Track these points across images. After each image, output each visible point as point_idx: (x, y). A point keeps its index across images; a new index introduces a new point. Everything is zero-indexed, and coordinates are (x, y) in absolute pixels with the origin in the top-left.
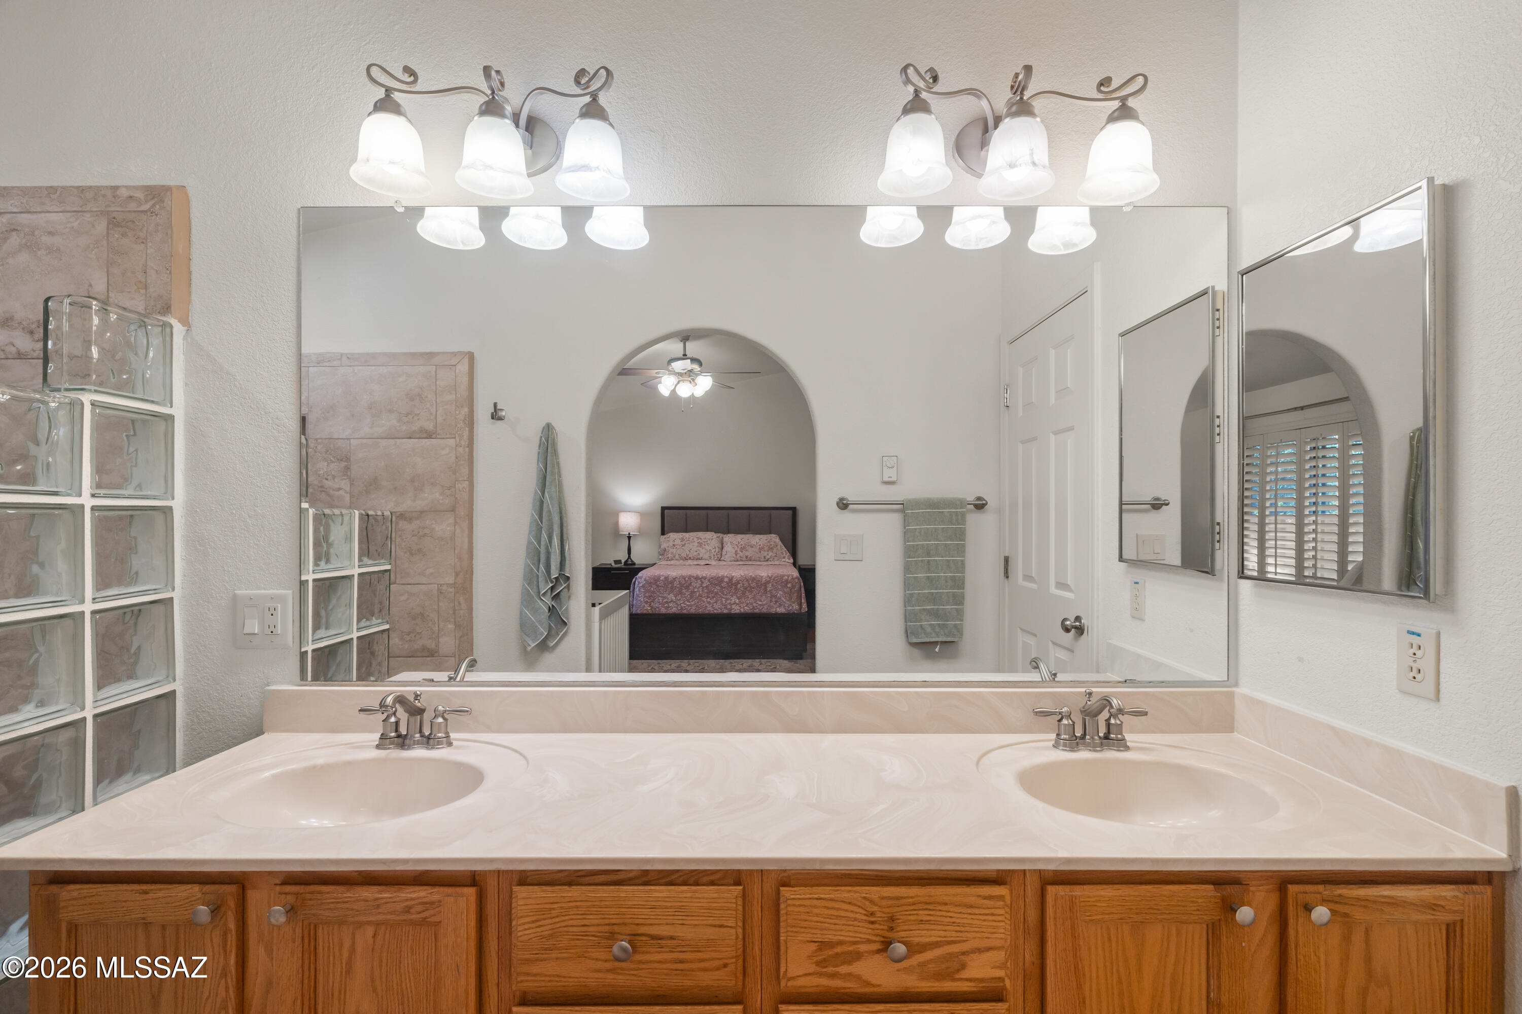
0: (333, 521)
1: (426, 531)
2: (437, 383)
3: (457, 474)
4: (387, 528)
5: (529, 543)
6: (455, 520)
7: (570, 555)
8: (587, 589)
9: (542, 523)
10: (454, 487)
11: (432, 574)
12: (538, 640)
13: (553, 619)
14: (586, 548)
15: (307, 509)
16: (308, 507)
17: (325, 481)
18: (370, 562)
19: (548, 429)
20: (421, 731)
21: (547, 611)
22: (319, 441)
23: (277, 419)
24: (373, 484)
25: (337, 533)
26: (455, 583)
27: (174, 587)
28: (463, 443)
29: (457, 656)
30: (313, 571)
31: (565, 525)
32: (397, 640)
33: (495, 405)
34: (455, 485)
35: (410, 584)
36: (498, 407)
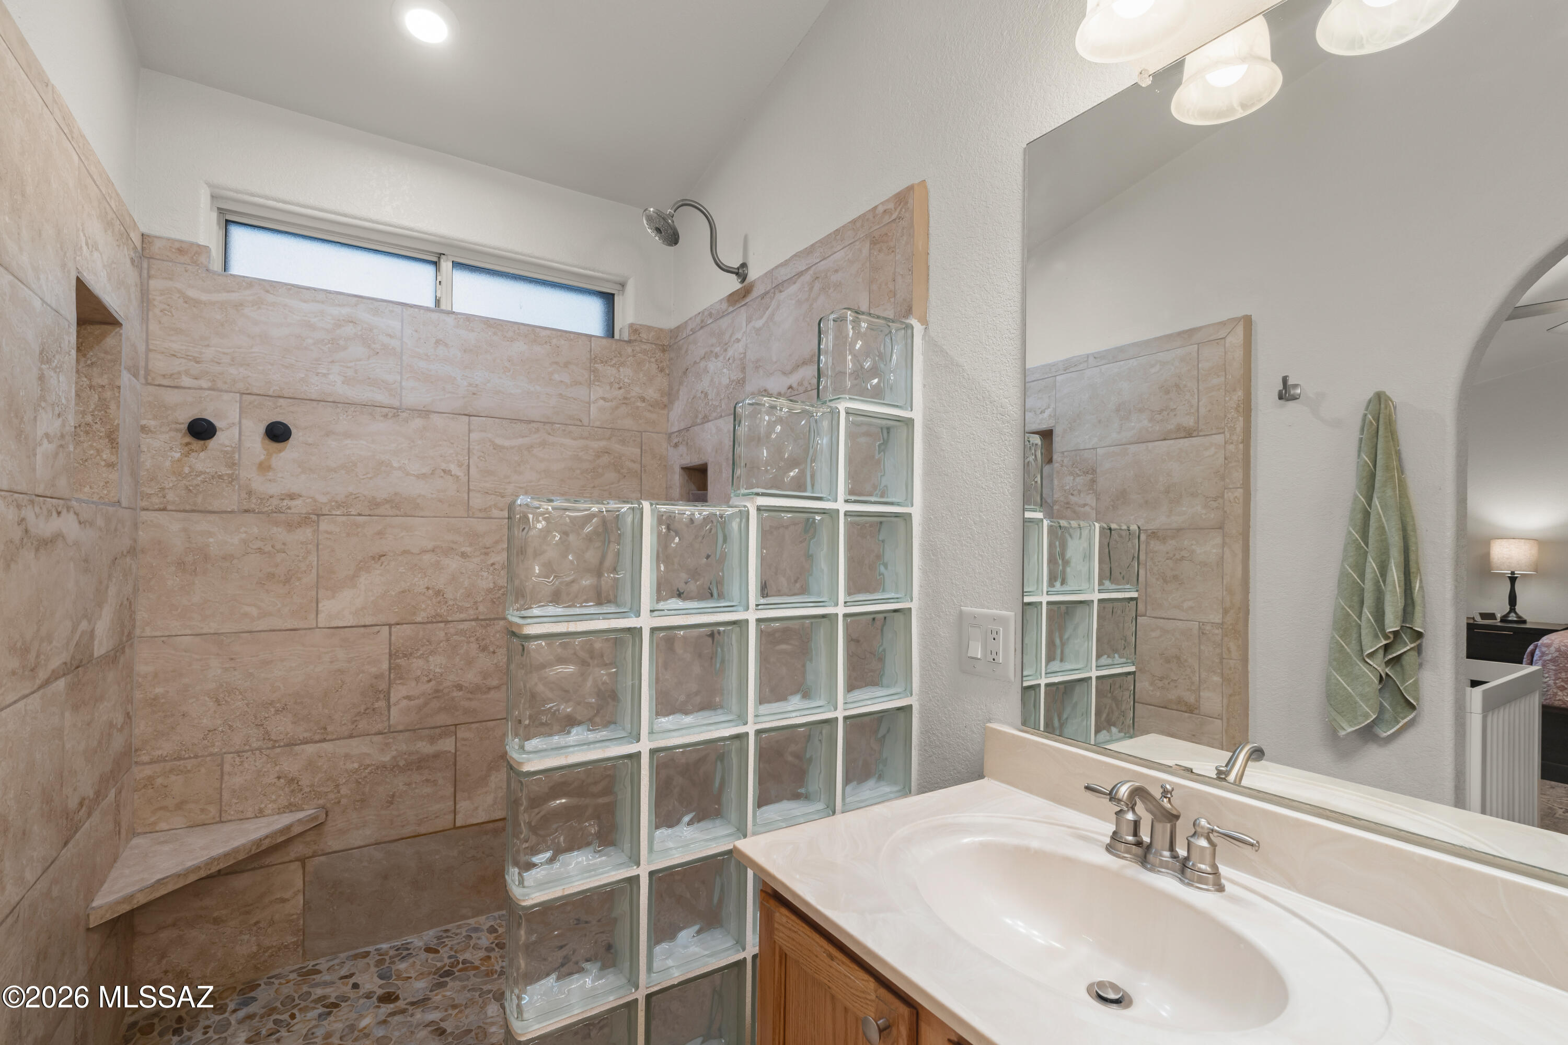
0: (1071, 536)
1: (1184, 553)
2: (1200, 365)
3: (1227, 480)
4: (1134, 547)
5: (1343, 575)
6: (1223, 539)
7: (1423, 597)
8: (1457, 657)
9: (1367, 545)
10: (1223, 497)
11: (1191, 608)
12: (1360, 723)
13: (1387, 695)
14: (1456, 587)
15: (1042, 520)
16: (1042, 517)
17: (1071, 497)
18: (1114, 587)
19: (1380, 400)
20: (1172, 848)
21: (1376, 681)
22: (1066, 454)
23: (1002, 407)
24: (1121, 498)
25: (1075, 549)
26: (1223, 623)
27: (912, 598)
28: (1235, 438)
29: (1225, 719)
30: (1047, 592)
31: (1413, 548)
32: (1147, 684)
33: (1285, 380)
34: (1223, 495)
35: (1164, 618)
36: (1291, 382)
